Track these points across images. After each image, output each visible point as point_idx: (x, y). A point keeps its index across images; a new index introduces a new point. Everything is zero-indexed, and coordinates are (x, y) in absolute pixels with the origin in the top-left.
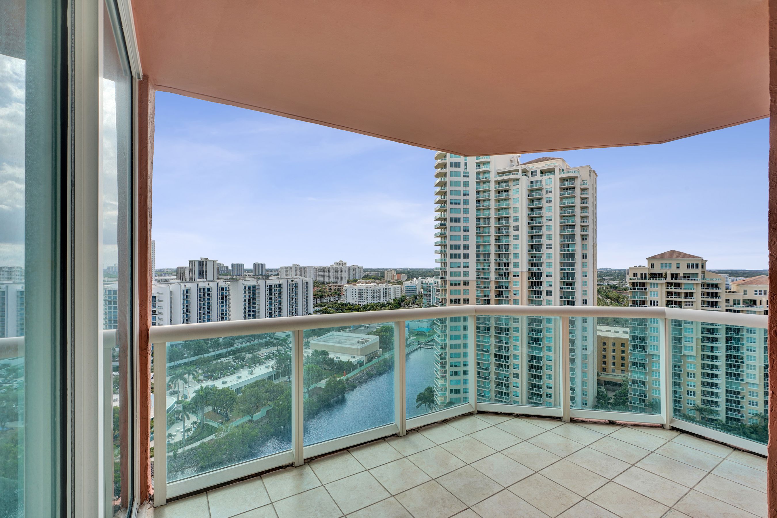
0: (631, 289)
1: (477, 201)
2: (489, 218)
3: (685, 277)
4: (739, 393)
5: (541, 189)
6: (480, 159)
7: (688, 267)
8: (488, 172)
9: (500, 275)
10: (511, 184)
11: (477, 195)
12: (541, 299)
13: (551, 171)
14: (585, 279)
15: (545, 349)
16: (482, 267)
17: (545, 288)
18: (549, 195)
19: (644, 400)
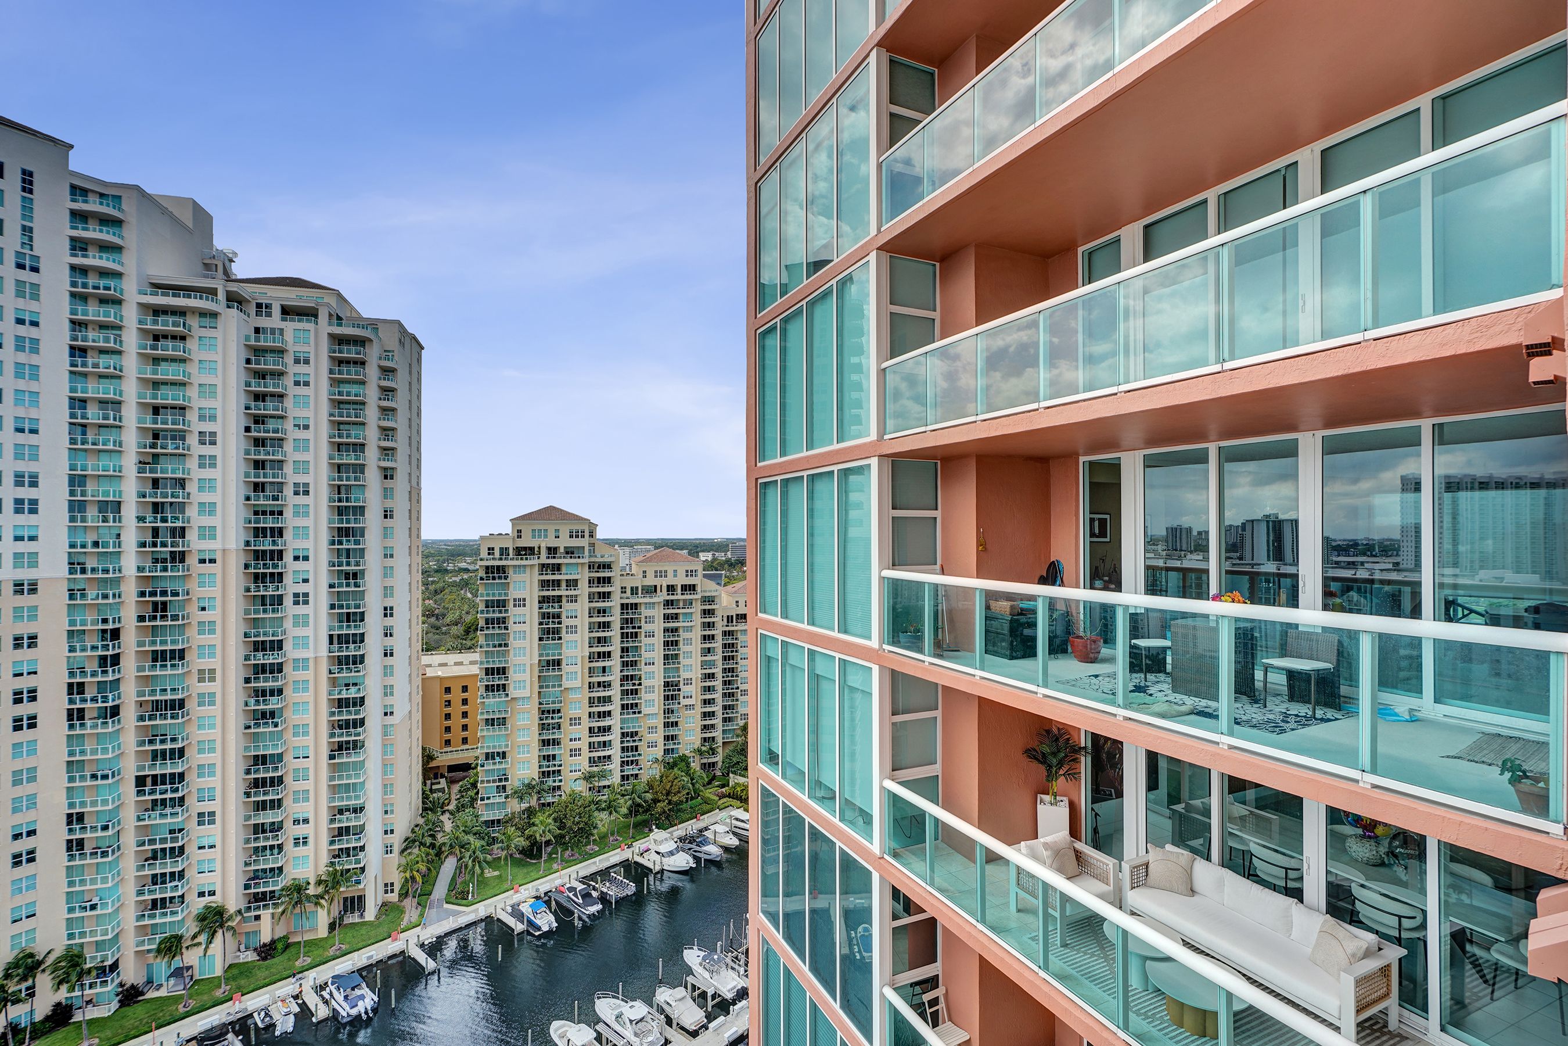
0: (482, 579)
1: (72, 348)
2: (120, 403)
3: (567, 553)
4: (637, 733)
5: (281, 352)
6: (86, 229)
7: (571, 536)
8: (118, 275)
9: (156, 561)
10: (193, 322)
11: (74, 330)
12: (279, 615)
13: (309, 313)
14: (389, 562)
15: (291, 731)
16: (90, 540)
17: (290, 587)
18: (302, 369)
19: (504, 787)
